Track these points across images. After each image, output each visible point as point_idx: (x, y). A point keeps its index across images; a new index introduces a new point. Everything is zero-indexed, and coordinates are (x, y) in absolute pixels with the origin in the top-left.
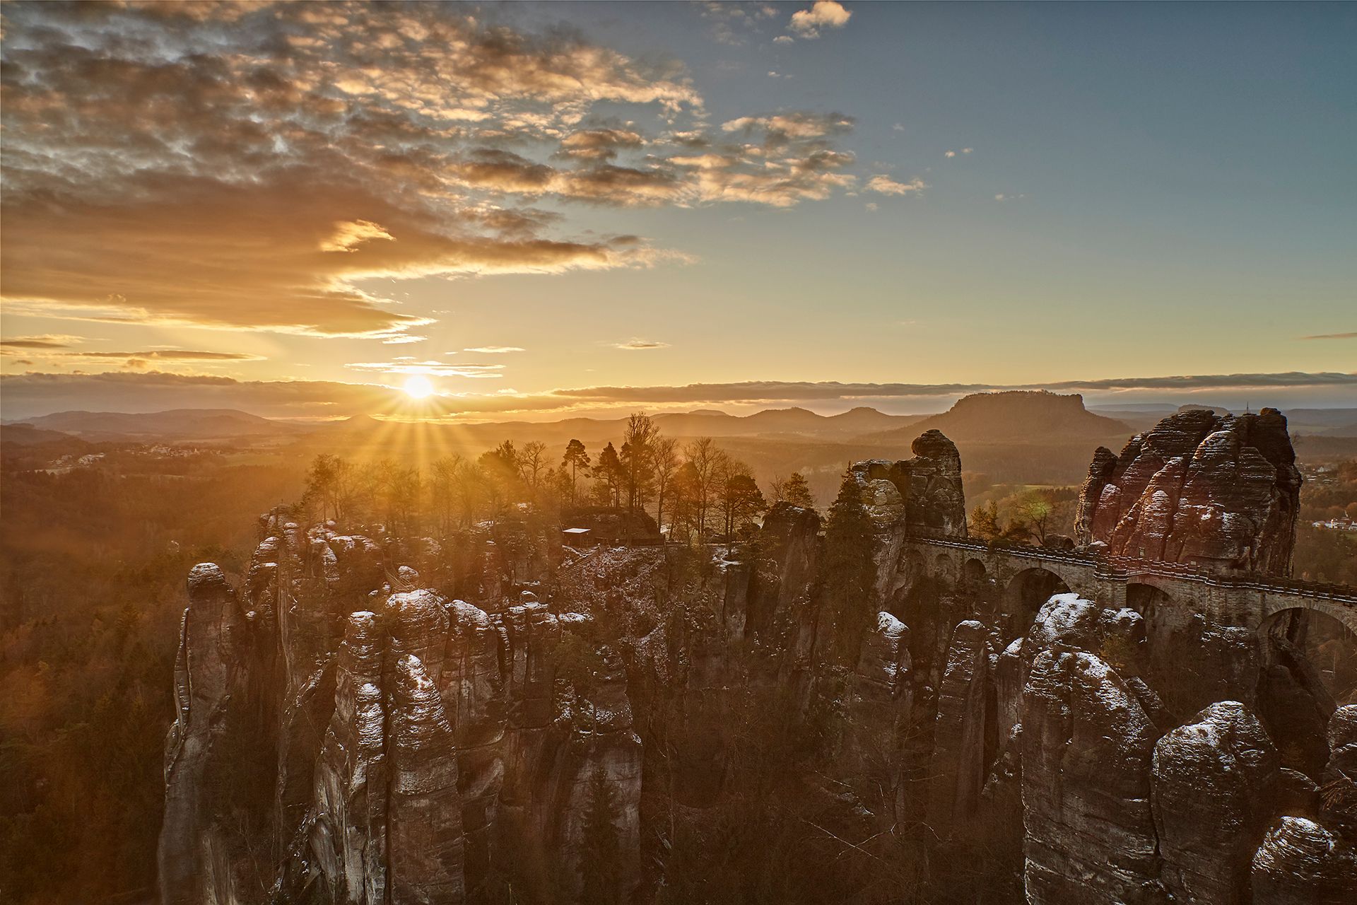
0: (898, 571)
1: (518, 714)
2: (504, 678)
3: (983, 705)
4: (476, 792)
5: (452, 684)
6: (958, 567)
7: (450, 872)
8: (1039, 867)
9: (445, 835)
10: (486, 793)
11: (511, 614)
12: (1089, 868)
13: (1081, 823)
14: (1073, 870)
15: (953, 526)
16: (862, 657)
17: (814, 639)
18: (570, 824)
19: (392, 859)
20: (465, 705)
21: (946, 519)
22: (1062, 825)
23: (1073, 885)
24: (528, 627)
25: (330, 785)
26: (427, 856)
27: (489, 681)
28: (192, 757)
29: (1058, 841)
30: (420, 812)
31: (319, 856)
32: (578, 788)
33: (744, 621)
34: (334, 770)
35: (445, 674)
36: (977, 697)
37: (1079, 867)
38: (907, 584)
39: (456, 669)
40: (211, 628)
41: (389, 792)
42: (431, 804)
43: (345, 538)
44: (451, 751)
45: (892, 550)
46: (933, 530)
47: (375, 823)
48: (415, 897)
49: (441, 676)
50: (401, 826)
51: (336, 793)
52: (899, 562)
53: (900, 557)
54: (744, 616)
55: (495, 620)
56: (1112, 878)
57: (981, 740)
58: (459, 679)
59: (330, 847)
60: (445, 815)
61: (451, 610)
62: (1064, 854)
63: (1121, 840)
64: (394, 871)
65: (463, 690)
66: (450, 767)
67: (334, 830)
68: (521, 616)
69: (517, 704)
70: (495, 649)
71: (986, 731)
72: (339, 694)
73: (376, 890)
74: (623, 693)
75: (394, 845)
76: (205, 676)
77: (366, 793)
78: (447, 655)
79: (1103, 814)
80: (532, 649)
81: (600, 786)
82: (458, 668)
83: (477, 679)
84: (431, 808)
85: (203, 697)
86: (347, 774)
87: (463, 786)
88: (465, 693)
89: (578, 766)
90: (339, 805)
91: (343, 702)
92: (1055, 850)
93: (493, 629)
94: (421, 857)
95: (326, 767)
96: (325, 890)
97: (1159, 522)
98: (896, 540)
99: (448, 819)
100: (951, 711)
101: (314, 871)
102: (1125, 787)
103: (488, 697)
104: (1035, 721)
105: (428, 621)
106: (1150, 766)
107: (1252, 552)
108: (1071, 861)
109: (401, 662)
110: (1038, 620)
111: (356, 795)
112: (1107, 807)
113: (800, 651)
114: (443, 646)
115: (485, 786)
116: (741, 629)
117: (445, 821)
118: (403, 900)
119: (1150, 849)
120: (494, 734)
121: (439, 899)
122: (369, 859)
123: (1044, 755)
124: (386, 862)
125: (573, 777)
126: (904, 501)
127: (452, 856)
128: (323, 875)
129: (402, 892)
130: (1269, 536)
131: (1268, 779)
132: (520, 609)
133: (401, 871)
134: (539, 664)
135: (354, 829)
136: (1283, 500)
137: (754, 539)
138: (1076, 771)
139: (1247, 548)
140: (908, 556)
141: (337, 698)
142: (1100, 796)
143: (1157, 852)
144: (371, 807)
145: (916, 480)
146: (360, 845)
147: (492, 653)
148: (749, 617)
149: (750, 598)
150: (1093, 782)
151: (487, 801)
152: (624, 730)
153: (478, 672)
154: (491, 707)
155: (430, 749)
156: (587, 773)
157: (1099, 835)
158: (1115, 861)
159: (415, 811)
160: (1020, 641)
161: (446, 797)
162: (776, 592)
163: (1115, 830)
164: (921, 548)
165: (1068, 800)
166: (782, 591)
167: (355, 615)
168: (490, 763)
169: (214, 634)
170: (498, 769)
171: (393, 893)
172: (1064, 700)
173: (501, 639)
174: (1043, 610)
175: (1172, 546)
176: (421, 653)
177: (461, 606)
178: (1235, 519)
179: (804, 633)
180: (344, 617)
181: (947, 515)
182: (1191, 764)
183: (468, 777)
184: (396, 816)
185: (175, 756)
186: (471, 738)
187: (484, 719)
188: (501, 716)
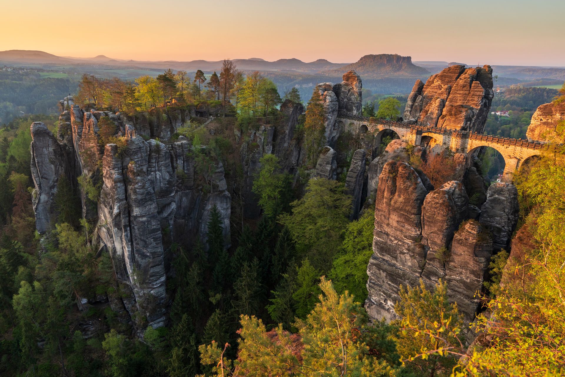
0: (334, 129)
1: (180, 185)
3: (362, 182)
4: (165, 214)
5: (152, 173)
6: (357, 128)
7: (157, 244)
8: (378, 239)
9: (154, 231)
10: (170, 214)
11: (175, 145)
12: (396, 239)
13: (395, 224)
14: (391, 240)
15: (357, 111)
16: (318, 163)
17: (299, 156)
18: (203, 226)
19: (134, 240)
20: (158, 181)
21: (354, 108)
22: (388, 225)
23: (390, 245)
24: (183, 151)
25: (105, 213)
26: (147, 238)
27: (168, 172)
28: (44, 202)
29: (386, 230)
30: (143, 222)
31: (103, 239)
32: (206, 212)
33: (272, 149)
34: (106, 206)
35: (149, 169)
36: (361, 178)
37: (393, 239)
38: (337, 134)
39: (154, 167)
40: (44, 150)
41: (129, 215)
42: (148, 220)
43: (100, 112)
44: (154, 199)
45: (332, 121)
46: (349, 113)
47: (125, 227)
48: (144, 253)
49: (148, 170)
50: (136, 227)
51: (108, 215)
52: (334, 126)
53: (335, 124)
54: (271, 147)
55: (169, 148)
56: (404, 242)
58: (155, 171)
59: (108, 236)
60: (153, 223)
61: (150, 143)
62: (388, 235)
63: (409, 230)
64: (134, 244)
65: (157, 176)
66: (154, 206)
67: (108, 229)
68: (179, 146)
69: (180, 181)
70: (170, 159)
71: (363, 191)
72: (105, 177)
73: (128, 251)
74: (223, 177)
75: (133, 235)
76: (45, 170)
77: (120, 216)
78: (149, 162)
79: (404, 221)
80: (185, 159)
81: (215, 213)
83: (163, 171)
84: (148, 221)
85: (45, 178)
86: (111, 208)
87: (159, 212)
88: (158, 177)
89: (206, 204)
90: (109, 220)
91: (107, 180)
92: (385, 233)
93: (168, 151)
94: (145, 239)
95: (102, 206)
96: (107, 251)
97: (437, 112)
98: (334, 117)
99: (154, 225)
100: (350, 183)
101: (102, 245)
102: (413, 211)
103: (168, 178)
104: (383, 188)
105: (140, 148)
106: (423, 204)
107: (470, 124)
108: (390, 237)
109: (130, 165)
110: (386, 149)
111: (116, 216)
112: (405, 218)
113: (294, 161)
114: (147, 158)
115: (169, 212)
116: (270, 152)
117: (154, 226)
118: (139, 254)
119: (419, 233)
120: (171, 192)
121: (153, 254)
122: (124, 240)
123: (385, 200)
124: (131, 241)
125: (203, 209)
126: (338, 100)
127: (157, 238)
128: (106, 246)
129: (138, 251)
130: (478, 118)
131: (464, 208)
132: (179, 143)
133: (137, 244)
134: (188, 165)
135: (116, 229)
136: (485, 103)
137: (276, 115)
138: (396, 206)
139: (469, 123)
140: (338, 123)
141: (104, 179)
142: (403, 215)
143: (421, 234)
144: (123, 221)
145: (343, 92)
146: (120, 235)
147: (168, 161)
148: (274, 147)
149: (274, 139)
150: (401, 210)
151: (170, 218)
152: (224, 191)
153: (163, 168)
154: (169, 182)
155: (145, 199)
156: (209, 207)
157: (401, 228)
158: (405, 237)
159: (142, 222)
160: (379, 157)
161: (153, 217)
162: (285, 137)
163: (407, 226)
164: (343, 120)
165: (391, 216)
166: (287, 137)
167: (108, 145)
168: (169, 204)
169: (46, 152)
170: (174, 206)
171: (135, 252)
172: (394, 180)
173: (171, 155)
174: (388, 146)
175: (440, 121)
176: (138, 161)
177: (154, 142)
178: (466, 111)
179: (295, 153)
180: (103, 146)
181: (355, 107)
182: (437, 203)
183: (162, 209)
184: (133, 224)
185: (37, 202)
186: (162, 194)
187: (167, 187)
188: (174, 186)
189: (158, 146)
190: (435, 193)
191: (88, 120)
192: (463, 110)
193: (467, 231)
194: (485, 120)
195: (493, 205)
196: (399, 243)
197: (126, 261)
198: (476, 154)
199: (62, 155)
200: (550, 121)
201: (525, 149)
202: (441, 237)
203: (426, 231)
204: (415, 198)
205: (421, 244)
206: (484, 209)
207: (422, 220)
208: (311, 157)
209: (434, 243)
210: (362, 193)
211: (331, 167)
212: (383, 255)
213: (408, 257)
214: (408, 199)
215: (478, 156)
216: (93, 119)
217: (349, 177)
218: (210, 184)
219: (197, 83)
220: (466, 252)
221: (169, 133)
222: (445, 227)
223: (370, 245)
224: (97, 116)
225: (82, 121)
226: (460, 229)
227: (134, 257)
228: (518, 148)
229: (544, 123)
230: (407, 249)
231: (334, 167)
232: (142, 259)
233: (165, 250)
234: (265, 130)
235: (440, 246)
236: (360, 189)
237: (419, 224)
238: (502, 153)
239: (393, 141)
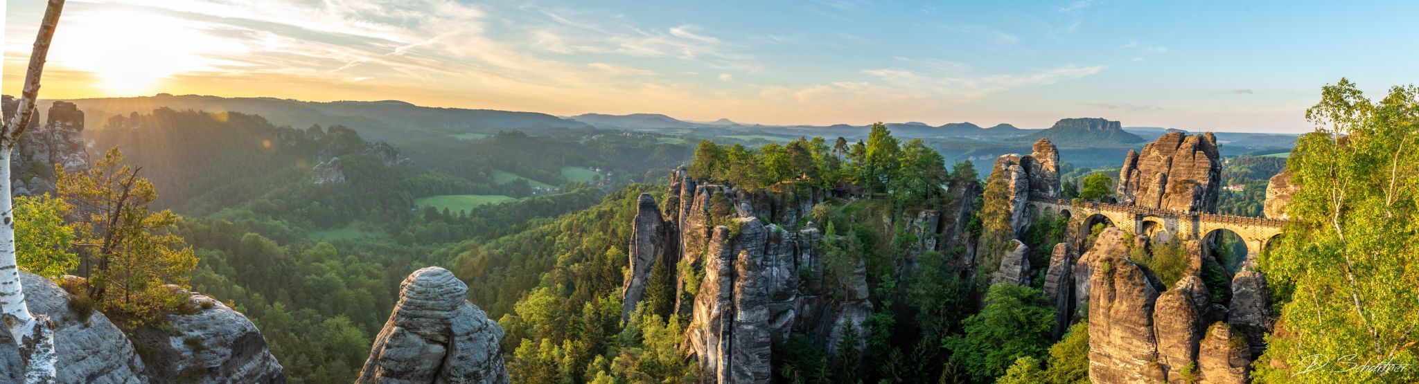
0: (1023, 217)
1: (803, 288)
2: (796, 268)
3: (1068, 287)
4: (778, 325)
5: (768, 268)
6: (1056, 214)
7: (762, 362)
8: (1097, 364)
9: (761, 344)
10: (785, 326)
11: (801, 233)
12: (1122, 361)
13: (1119, 342)
14: (1115, 364)
15: (1055, 191)
16: (1002, 263)
17: (975, 254)
18: (830, 346)
19: (732, 352)
20: (774, 280)
21: (1050, 187)
22: (1109, 343)
23: (1114, 370)
24: (810, 242)
25: (701, 312)
26: (751, 354)
27: (788, 269)
28: (635, 287)
29: (1107, 351)
30: (748, 332)
31: (694, 344)
32: (836, 328)
33: (934, 244)
34: (704, 304)
35: (764, 263)
36: (1065, 283)
37: (1118, 362)
38: (1028, 223)
40: (647, 226)
41: (731, 320)
42: (754, 329)
43: (714, 186)
44: (765, 304)
45: (1021, 205)
46: (1043, 194)
47: (724, 334)
48: (744, 371)
49: (762, 264)
50: (737, 337)
51: (704, 316)
52: (1024, 211)
53: (1025, 209)
54: (935, 241)
55: (793, 236)
56: (1134, 365)
57: (1066, 305)
58: (771, 266)
59: (700, 342)
60: (761, 335)
61: (769, 229)
62: (1109, 357)
63: (1139, 347)
64: (733, 358)
65: (774, 273)
66: (765, 311)
67: (702, 333)
68: (806, 235)
69: (803, 282)
70: (792, 252)
71: (1069, 300)
72: (708, 267)
73: (723, 365)
74: (864, 280)
75: (733, 345)
76: (643, 249)
77: (720, 318)
78: (766, 253)
79: (1130, 336)
80: (813, 253)
81: (849, 329)
82: (772, 260)
83: (781, 267)
84: (755, 331)
85: (642, 259)
86: (710, 308)
87: (771, 321)
88: (774, 274)
89: (837, 317)
90: (706, 321)
91: (710, 271)
92: (1105, 355)
93: (791, 241)
94: (748, 353)
95: (700, 303)
96: (697, 360)
97: (1158, 189)
98: (1022, 199)
99: (763, 336)
100: (1051, 291)
101: (691, 351)
102: (1141, 322)
103: (787, 277)
104: (1097, 294)
105: (756, 233)
106: (1153, 310)
107: (1200, 203)
108: (1114, 360)
109: (741, 255)
110: (1098, 241)
111: (714, 319)
112: (1132, 332)
113: (967, 261)
114: (763, 247)
115: (784, 323)
116: (933, 248)
117: (761, 338)
118: (737, 372)
119: (1153, 349)
120: (790, 296)
121: (756, 374)
122: (720, 350)
123: (1101, 310)
124: (729, 352)
125: (833, 322)
126: (1028, 177)
127: (764, 355)
128: (696, 353)
129: (736, 367)
130: (1208, 195)
131: (1207, 310)
132: (807, 231)
133: (737, 358)
134: (816, 262)
135: (713, 334)
136: (1214, 177)
137: (942, 197)
138: (1118, 317)
139: (1198, 201)
140: (1029, 208)
141: (707, 269)
142: (1129, 328)
143: (1156, 350)
144: (722, 326)
145: (1035, 166)
146: (716, 343)
147: (791, 253)
148: (938, 241)
149: (939, 230)
150: (1125, 321)
151: (784, 330)
152: (864, 300)
153: (782, 263)
154: (789, 283)
155: (755, 301)
156: (841, 321)
157: (1128, 346)
158: (1136, 357)
159: (746, 330)
160: (1088, 253)
161: (762, 326)
162: (954, 227)
163: (1136, 342)
164: (1036, 203)
165: (1113, 331)
166: (957, 227)
167: (718, 227)
168: (786, 312)
169: (648, 229)
170: (791, 315)
171: (732, 368)
172: (1112, 284)
173: (795, 247)
174: (1100, 236)
175: (1164, 201)
176: (751, 251)
177: (774, 227)
178: (1193, 187)
179: (969, 250)
180: (712, 228)
181: (1051, 185)
182: (1173, 307)
183: (775, 316)
184: (735, 332)
185: (628, 285)
186: (777, 297)
187: (785, 289)
188: (794, 288)
189: (779, 233)
190: (1168, 294)
191: (699, 194)
192: (1190, 185)
193: (1216, 338)
194: (1217, 197)
195: (1241, 300)
196: (1128, 366)
197: (718, 377)
198: (1212, 240)
199: (664, 234)
200: (1285, 193)
201: (1265, 228)
202: (1184, 350)
203: (1163, 345)
204: (1143, 304)
205: (1158, 364)
206: (1233, 306)
207: (1155, 332)
208: (993, 255)
209: (1176, 360)
210: (1069, 303)
211: (1022, 269)
214: (1133, 306)
215: (1215, 242)
216: (704, 194)
217: (1049, 281)
218: (845, 290)
219: (837, 154)
220: (1219, 365)
221: (795, 217)
222: (1187, 336)
223: (1086, 374)
224: (710, 191)
225: (693, 196)
226: (1207, 336)
227: (730, 373)
228: (1258, 228)
229: (1280, 197)
230: (1139, 374)
231: (1026, 269)
232: (741, 379)
233: (772, 371)
234: (926, 218)
235: (1185, 363)
236: (1065, 297)
237: (1152, 338)
238: (1241, 235)
239: (1106, 230)
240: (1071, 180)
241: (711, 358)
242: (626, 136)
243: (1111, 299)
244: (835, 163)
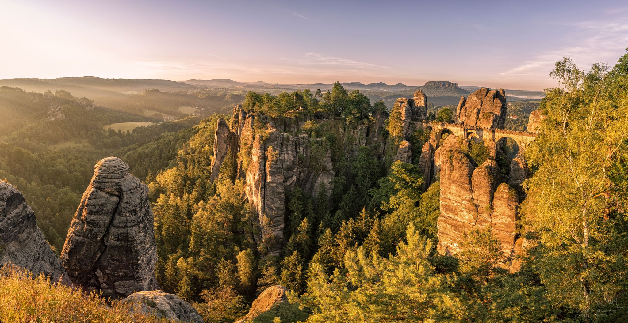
0: (409, 129)
1: (300, 164)
2: (297, 155)
3: (430, 164)
4: (288, 183)
6: (425, 128)
7: (281, 202)
8: (444, 203)
9: (280, 193)
10: (291, 184)
11: (299, 137)
12: (456, 202)
13: (454, 192)
14: (452, 203)
15: (424, 116)
16: (398, 152)
17: (385, 147)
18: (314, 193)
19: (266, 197)
20: (286, 161)
21: (422, 115)
22: (450, 193)
23: (452, 206)
24: (304, 141)
25: (250, 178)
26: (275, 198)
27: (293, 155)
28: (217, 166)
29: (449, 197)
30: (273, 187)
31: (247, 194)
32: (316, 185)
33: (365, 142)
34: (251, 173)
35: (281, 152)
37: (454, 202)
38: (411, 132)
40: (222, 134)
41: (265, 181)
42: (276, 185)
43: (256, 114)
44: (282, 173)
45: (408, 123)
46: (419, 118)
47: (261, 188)
48: (271, 207)
50: (268, 190)
51: (252, 179)
52: (409, 126)
54: (365, 141)
55: (295, 139)
56: (462, 204)
57: (429, 173)
58: (284, 154)
59: (250, 193)
61: (283, 135)
62: (450, 199)
63: (464, 195)
64: (266, 200)
66: (282, 176)
67: (251, 188)
68: (302, 138)
69: (300, 162)
72: (253, 154)
73: (261, 204)
74: (330, 160)
75: (266, 194)
76: (220, 146)
77: (259, 180)
78: (282, 147)
79: (460, 189)
80: (305, 147)
81: (322, 184)
82: (285, 151)
83: (289, 154)
84: (276, 187)
85: (220, 151)
86: (254, 175)
87: (285, 182)
88: (286, 158)
89: (317, 179)
90: (252, 182)
91: (254, 156)
92: (448, 199)
93: (294, 141)
94: (273, 198)
95: (249, 173)
96: (248, 202)
97: (475, 116)
98: (408, 120)
99: (281, 189)
100: (422, 166)
101: (246, 198)
102: (466, 182)
103: (292, 159)
104: (444, 168)
105: (277, 138)
106: (472, 176)
108: (452, 201)
109: (269, 148)
110: (445, 142)
111: (257, 181)
112: (461, 187)
113: (381, 150)
114: (280, 145)
115: (291, 182)
116: (364, 144)
118: (268, 207)
119: (471, 196)
120: (294, 169)
121: (278, 208)
122: (259, 196)
123: (446, 176)
124: (264, 197)
125: (315, 182)
126: (411, 110)
127: (281, 199)
128: (248, 198)
129: (268, 205)
130: (500, 120)
131: (498, 177)
132: (302, 136)
133: (268, 200)
134: (307, 151)
135: (256, 188)
136: (503, 111)
138: (454, 179)
139: (495, 123)
140: (411, 125)
141: (252, 156)
142: (460, 185)
143: (473, 197)
144: (260, 184)
145: (415, 104)
146: (257, 193)
147: (294, 147)
148: (367, 141)
149: (367, 135)
150: (458, 182)
151: (291, 186)
152: (330, 170)
153: (290, 152)
154: (293, 162)
155: (276, 171)
156: (319, 181)
157: (459, 194)
158: (462, 200)
160: (440, 147)
161: (280, 184)
162: (375, 134)
163: (463, 192)
164: (415, 122)
165: (452, 187)
166: (376, 134)
167: (258, 134)
168: (292, 176)
169: (223, 136)
170: (294, 178)
171: (265, 205)
172: (451, 163)
173: (296, 144)
174: (446, 139)
175: (478, 122)
176: (274, 146)
177: (285, 134)
178: (493, 116)
179: (382, 145)
180: (255, 135)
181: (423, 113)
182: (481, 175)
183: (286, 179)
184: (267, 187)
185: (213, 165)
186: (287, 169)
187: (291, 165)
188: (296, 165)
189: (288, 137)
190: (479, 169)
191: (248, 118)
192: (491, 115)
193: (502, 191)
194: (504, 121)
195: (515, 173)
196: (459, 204)
197: (259, 211)
198: (501, 142)
199: (231, 139)
200: (538, 120)
201: (528, 137)
202: (486, 197)
203: (476, 193)
204: (467, 173)
205: (473, 204)
206: (511, 175)
207: (473, 188)
208: (394, 148)
209: (483, 202)
210: (431, 172)
211: (408, 155)
212: (448, 214)
213: (465, 213)
214: (463, 174)
216: (251, 118)
217: (421, 161)
218: (321, 165)
219: (317, 98)
220: (503, 205)
221: (296, 129)
222: (488, 190)
223: (438, 208)
224: (253, 116)
225: (245, 119)
226: (497, 191)
227: (265, 208)
228: (524, 137)
229: (536, 122)
230: (464, 208)
231: (409, 155)
232: (270, 211)
233: (286, 207)
234: (361, 129)
235: (487, 203)
236: (429, 170)
237: (471, 190)
238: (516, 140)
239: (449, 136)
240: (432, 112)
241: (255, 200)
242: (211, 90)
243: (451, 170)
244: (316, 102)
